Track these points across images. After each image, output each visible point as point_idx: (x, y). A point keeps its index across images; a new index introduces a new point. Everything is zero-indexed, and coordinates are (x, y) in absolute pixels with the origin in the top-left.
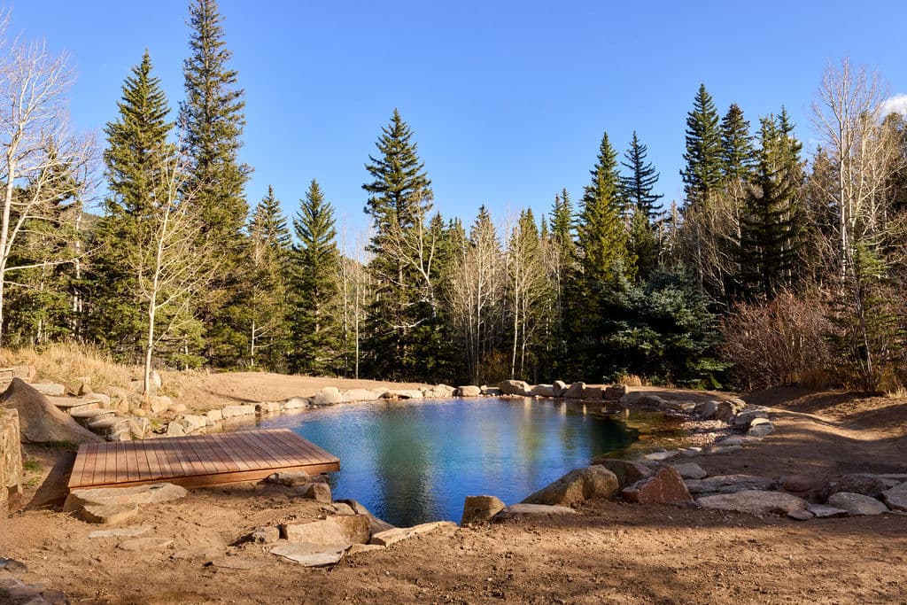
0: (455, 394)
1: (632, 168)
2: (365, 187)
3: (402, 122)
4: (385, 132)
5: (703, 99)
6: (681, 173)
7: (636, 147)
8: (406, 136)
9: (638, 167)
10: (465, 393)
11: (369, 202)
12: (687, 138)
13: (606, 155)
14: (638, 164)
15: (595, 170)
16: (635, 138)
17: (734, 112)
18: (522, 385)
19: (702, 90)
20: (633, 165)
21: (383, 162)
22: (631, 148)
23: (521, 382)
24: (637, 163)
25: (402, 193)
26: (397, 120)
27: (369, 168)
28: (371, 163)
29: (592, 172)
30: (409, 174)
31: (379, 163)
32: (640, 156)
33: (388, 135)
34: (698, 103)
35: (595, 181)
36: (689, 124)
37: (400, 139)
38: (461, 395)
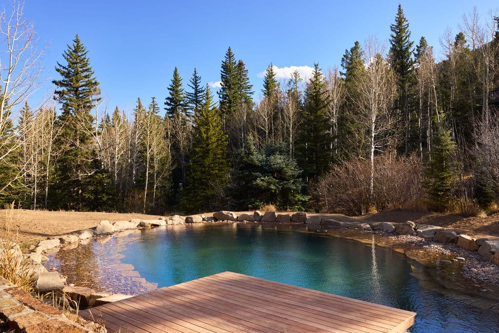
0: (187, 221)
1: (193, 88)
2: (54, 82)
3: (81, 43)
4: (70, 48)
5: (229, 55)
6: (217, 93)
7: (196, 77)
8: (83, 53)
9: (196, 88)
10: (194, 220)
11: (56, 92)
12: (222, 74)
13: (176, 79)
14: (196, 87)
15: (170, 87)
16: (195, 72)
17: (241, 64)
18: (231, 214)
19: (229, 50)
20: (194, 87)
21: (67, 67)
22: (193, 77)
23: (231, 212)
24: (196, 85)
25: (80, 89)
26: (77, 41)
27: (58, 70)
28: (58, 67)
29: (168, 89)
30: (86, 77)
31: (64, 68)
32: (198, 82)
33: (71, 50)
34: (227, 56)
35: (170, 93)
36: (222, 67)
37: (80, 54)
38: (192, 222)
